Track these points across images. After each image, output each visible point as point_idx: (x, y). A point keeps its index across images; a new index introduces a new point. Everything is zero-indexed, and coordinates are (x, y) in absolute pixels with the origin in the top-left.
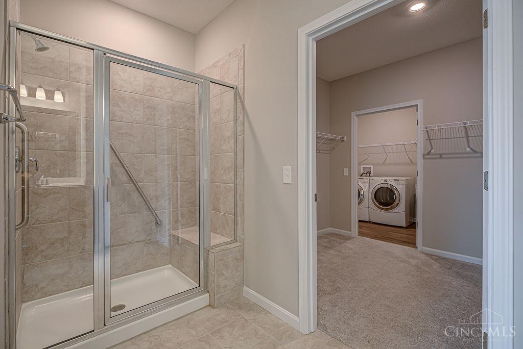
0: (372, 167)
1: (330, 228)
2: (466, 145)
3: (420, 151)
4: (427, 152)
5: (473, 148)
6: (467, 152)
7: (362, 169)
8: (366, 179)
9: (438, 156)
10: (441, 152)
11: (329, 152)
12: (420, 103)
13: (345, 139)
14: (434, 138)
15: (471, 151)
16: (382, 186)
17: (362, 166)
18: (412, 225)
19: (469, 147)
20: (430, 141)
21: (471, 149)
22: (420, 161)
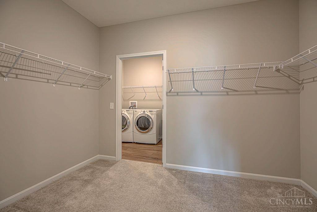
0: (137, 102)
1: (98, 155)
2: (193, 87)
3: (165, 90)
4: (169, 91)
5: (197, 89)
6: (193, 91)
7: (130, 103)
8: (131, 111)
9: (176, 94)
10: (178, 91)
11: (98, 88)
12: (164, 52)
13: (111, 77)
14: (173, 80)
15: (195, 91)
16: (141, 115)
17: (130, 102)
18: (160, 142)
19: (194, 88)
20: (171, 83)
21: (195, 89)
22: (165, 98)
